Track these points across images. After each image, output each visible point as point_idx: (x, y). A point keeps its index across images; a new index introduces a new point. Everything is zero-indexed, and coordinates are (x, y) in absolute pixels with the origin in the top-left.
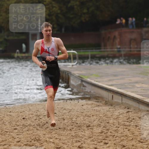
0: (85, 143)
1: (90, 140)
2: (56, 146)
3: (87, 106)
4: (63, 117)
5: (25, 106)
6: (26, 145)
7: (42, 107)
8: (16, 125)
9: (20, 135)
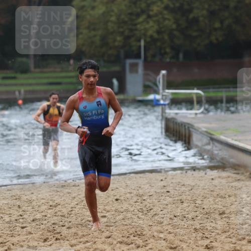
0: (216, 241)
1: (224, 235)
2: (169, 245)
3: (219, 180)
4: (180, 198)
5: (119, 179)
6: (121, 243)
7: (146, 181)
8: (105, 210)
9: (112, 226)
